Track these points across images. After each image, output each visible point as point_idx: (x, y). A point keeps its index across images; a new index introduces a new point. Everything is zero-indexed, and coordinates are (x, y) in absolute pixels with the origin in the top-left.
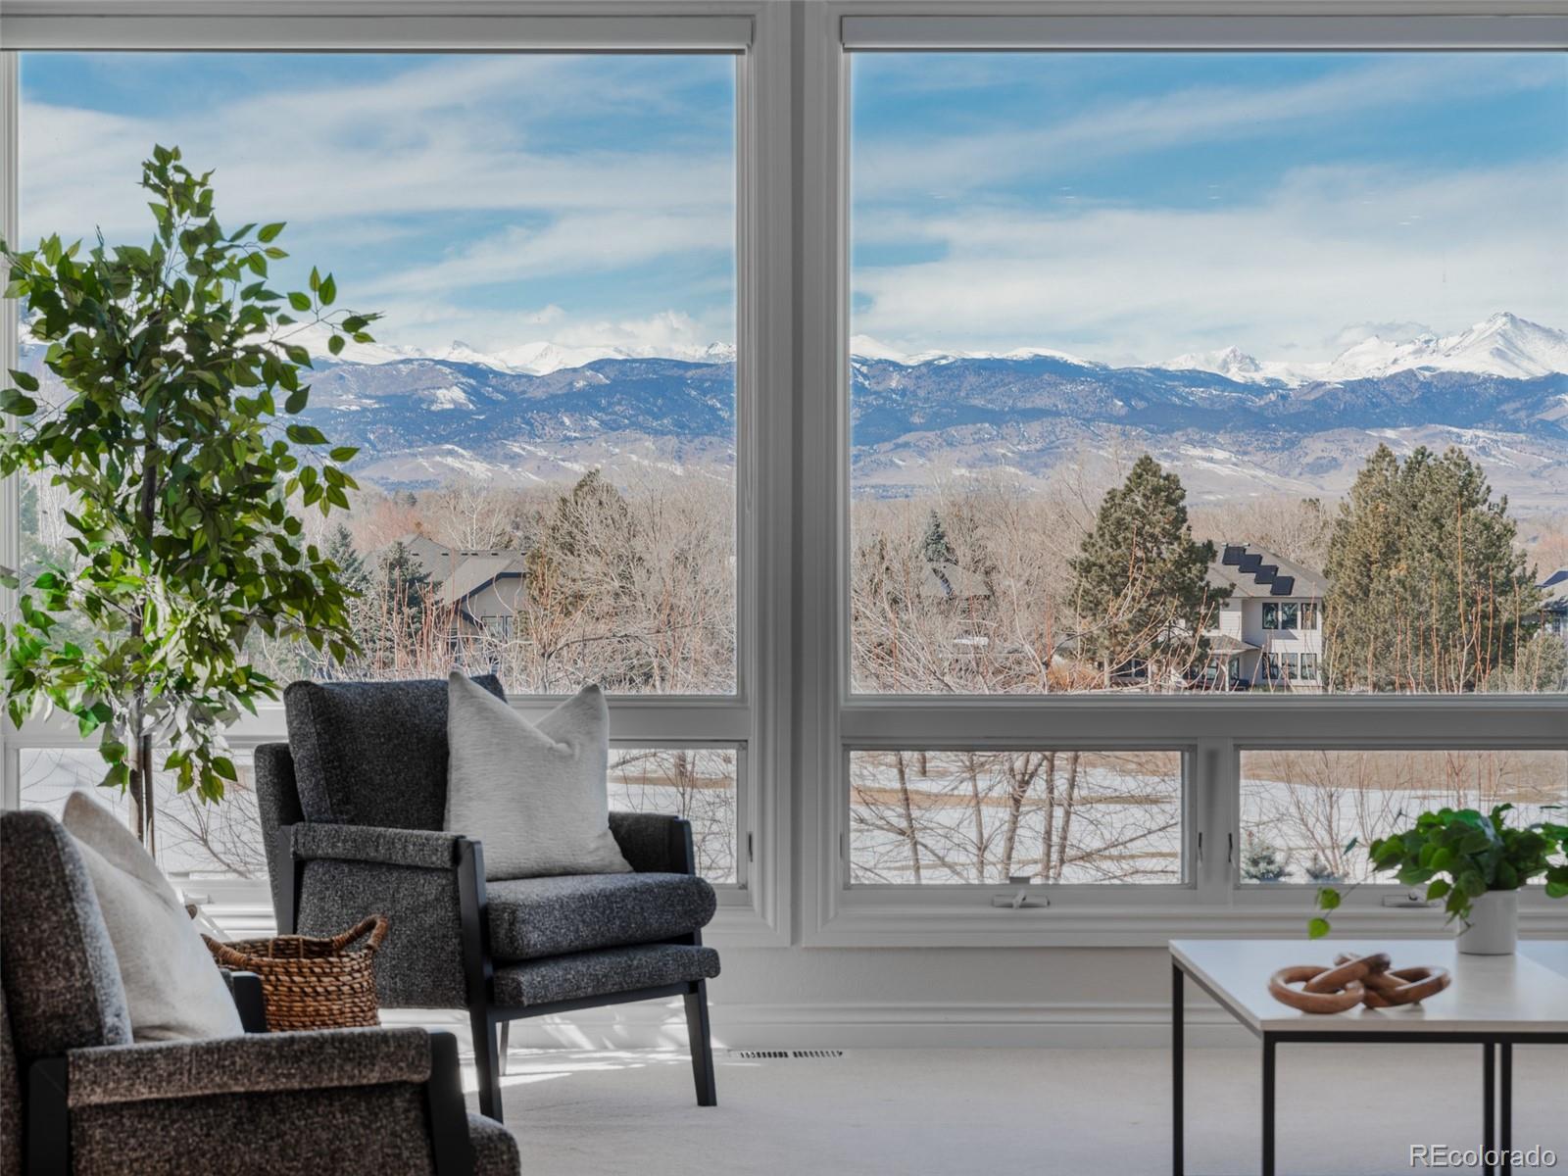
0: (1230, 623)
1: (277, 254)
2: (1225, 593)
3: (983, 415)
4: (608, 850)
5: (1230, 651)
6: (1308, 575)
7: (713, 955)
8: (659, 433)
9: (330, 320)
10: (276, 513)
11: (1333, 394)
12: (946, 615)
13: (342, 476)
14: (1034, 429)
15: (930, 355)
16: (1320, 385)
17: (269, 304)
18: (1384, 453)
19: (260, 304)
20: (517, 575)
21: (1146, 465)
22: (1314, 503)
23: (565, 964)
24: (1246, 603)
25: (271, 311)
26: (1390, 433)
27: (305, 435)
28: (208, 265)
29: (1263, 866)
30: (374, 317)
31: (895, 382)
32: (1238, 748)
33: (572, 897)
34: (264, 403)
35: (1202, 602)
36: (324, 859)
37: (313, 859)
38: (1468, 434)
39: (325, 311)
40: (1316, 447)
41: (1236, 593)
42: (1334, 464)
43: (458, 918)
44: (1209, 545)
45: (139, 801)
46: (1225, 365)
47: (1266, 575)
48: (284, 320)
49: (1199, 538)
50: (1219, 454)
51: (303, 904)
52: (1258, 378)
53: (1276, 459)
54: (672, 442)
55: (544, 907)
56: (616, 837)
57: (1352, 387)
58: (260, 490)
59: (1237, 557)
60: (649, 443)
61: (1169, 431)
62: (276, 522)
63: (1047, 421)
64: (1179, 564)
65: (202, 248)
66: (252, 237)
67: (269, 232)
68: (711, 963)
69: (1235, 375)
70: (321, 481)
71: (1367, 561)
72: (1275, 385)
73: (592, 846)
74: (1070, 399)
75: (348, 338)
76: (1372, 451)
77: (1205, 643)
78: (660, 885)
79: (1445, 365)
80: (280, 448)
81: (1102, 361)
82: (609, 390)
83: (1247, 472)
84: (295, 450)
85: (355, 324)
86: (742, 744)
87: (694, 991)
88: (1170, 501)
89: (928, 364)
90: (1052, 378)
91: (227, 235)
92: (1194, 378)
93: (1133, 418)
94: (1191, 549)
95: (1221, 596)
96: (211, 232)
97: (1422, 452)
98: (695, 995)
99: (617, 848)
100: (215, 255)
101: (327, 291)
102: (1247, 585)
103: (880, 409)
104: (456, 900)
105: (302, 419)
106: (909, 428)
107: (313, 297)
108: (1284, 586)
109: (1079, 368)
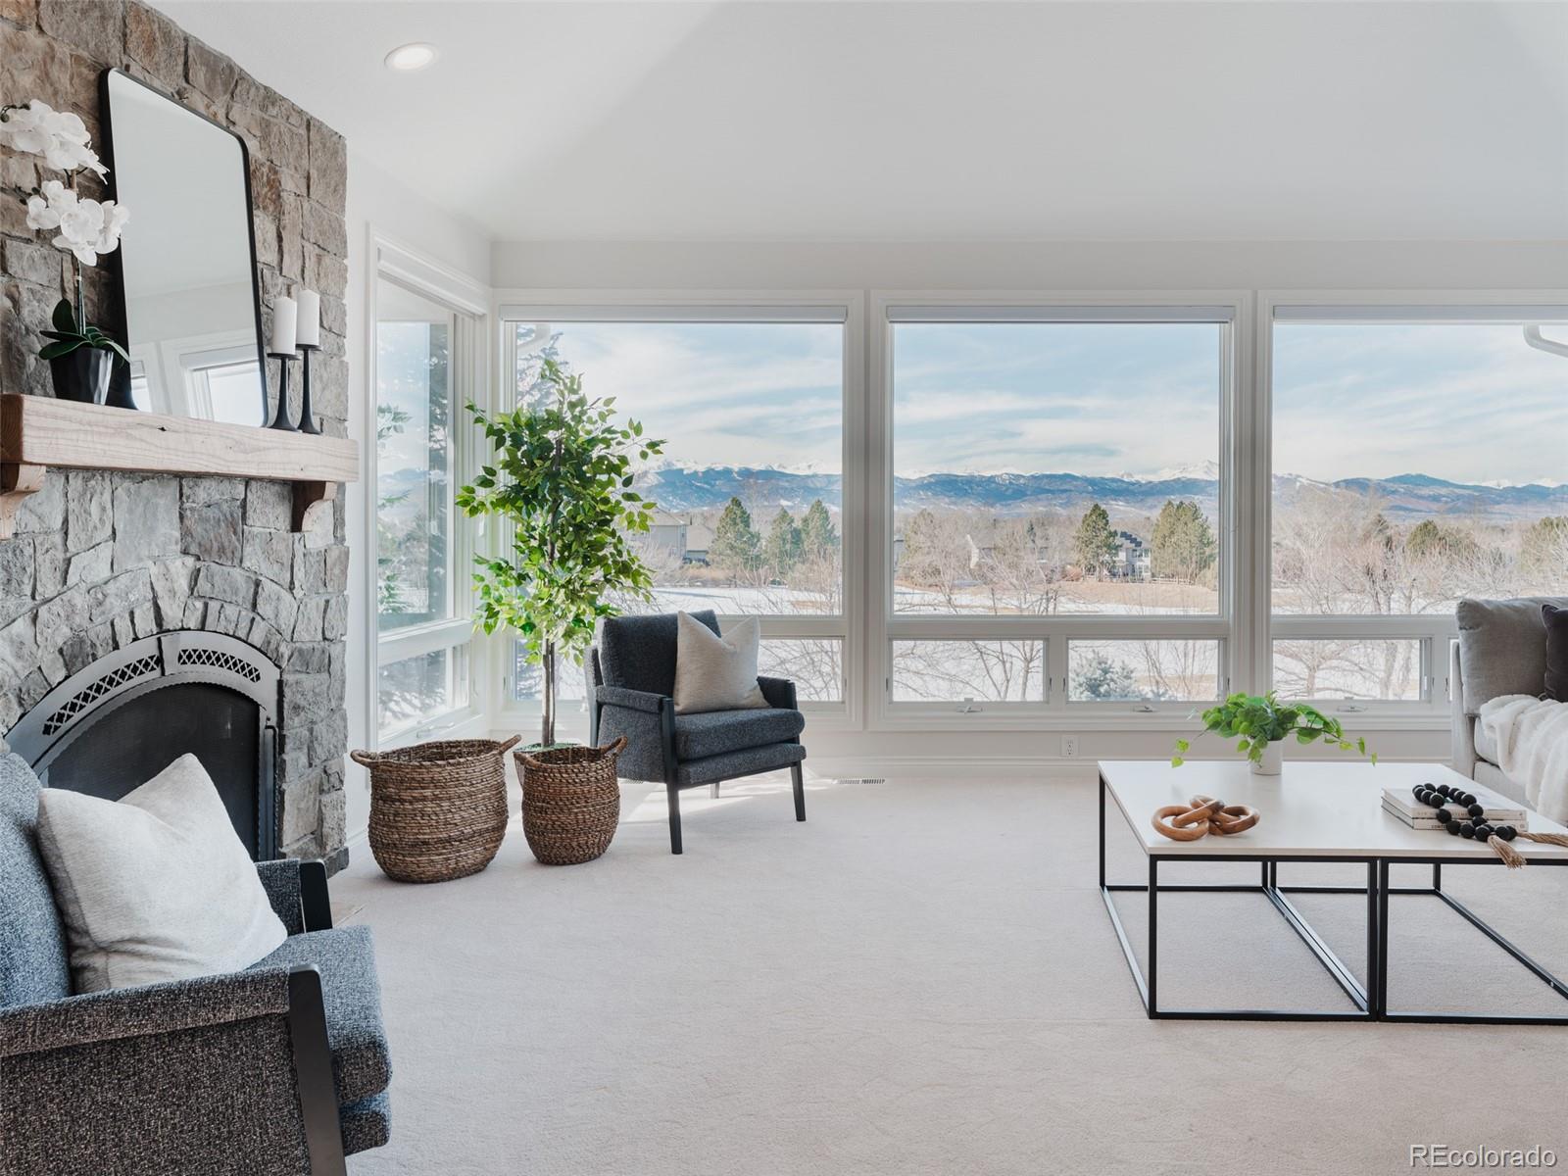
0: (1122, 556)
1: (613, 412)
2: (1121, 546)
3: (1048, 491)
4: (758, 696)
5: (1122, 564)
6: (1147, 541)
7: (803, 749)
8: (949, 497)
9: (641, 443)
10: (613, 534)
11: (1156, 485)
12: (1033, 553)
13: (646, 516)
14: (1064, 495)
15: (1032, 473)
16: (1150, 482)
17: (614, 436)
18: (1170, 503)
19: (609, 436)
20: (902, 541)
21: (1097, 507)
22: (1149, 518)
23: (717, 760)
24: (1127, 549)
25: (613, 439)
26: (1172, 497)
27: (630, 497)
28: (580, 417)
29: (1103, 665)
30: (662, 442)
31: (1022, 481)
32: (1068, 639)
33: (722, 726)
34: (611, 482)
35: (1114, 549)
36: (610, 704)
37: (605, 703)
38: (1196, 497)
39: (637, 439)
40: (1150, 501)
41: (1124, 546)
42: (1155, 506)
43: (662, 738)
44: (1116, 532)
45: (547, 669)
46: (1122, 476)
47: (1133, 540)
48: (619, 443)
49: (1112, 529)
50: (1121, 503)
51: (601, 726)
52: (1133, 480)
53: (1137, 505)
54: (953, 499)
55: (707, 732)
56: (762, 689)
57: (1161, 483)
58: (607, 522)
59: (1124, 535)
60: (947, 500)
61: (1106, 496)
62: (614, 538)
63: (1068, 493)
64: (1107, 537)
65: (578, 409)
66: (600, 403)
67: (609, 402)
68: (802, 753)
69: (1126, 480)
70: (636, 518)
71: (1165, 537)
72: (1138, 482)
73: (746, 695)
74: (1076, 486)
75: (649, 451)
76: (1166, 503)
77: (1114, 562)
78: (774, 717)
79: (1189, 476)
80: (618, 502)
81: (1085, 474)
82: (937, 483)
83: (1128, 509)
84: (625, 504)
85: (653, 445)
86: (843, 637)
87: (796, 765)
88: (1104, 518)
89: (1032, 476)
90: (1069, 480)
91: (589, 403)
92: (1113, 480)
93: (1094, 492)
94: (1110, 533)
95: (1118, 548)
96: (582, 402)
97: (1181, 503)
98: (795, 768)
99: (761, 694)
100: (583, 413)
101: (638, 430)
102: (1127, 544)
103: (1018, 490)
104: (661, 729)
105: (629, 490)
106: (1026, 495)
107: (632, 432)
108: (1139, 544)
109: (1078, 477)
